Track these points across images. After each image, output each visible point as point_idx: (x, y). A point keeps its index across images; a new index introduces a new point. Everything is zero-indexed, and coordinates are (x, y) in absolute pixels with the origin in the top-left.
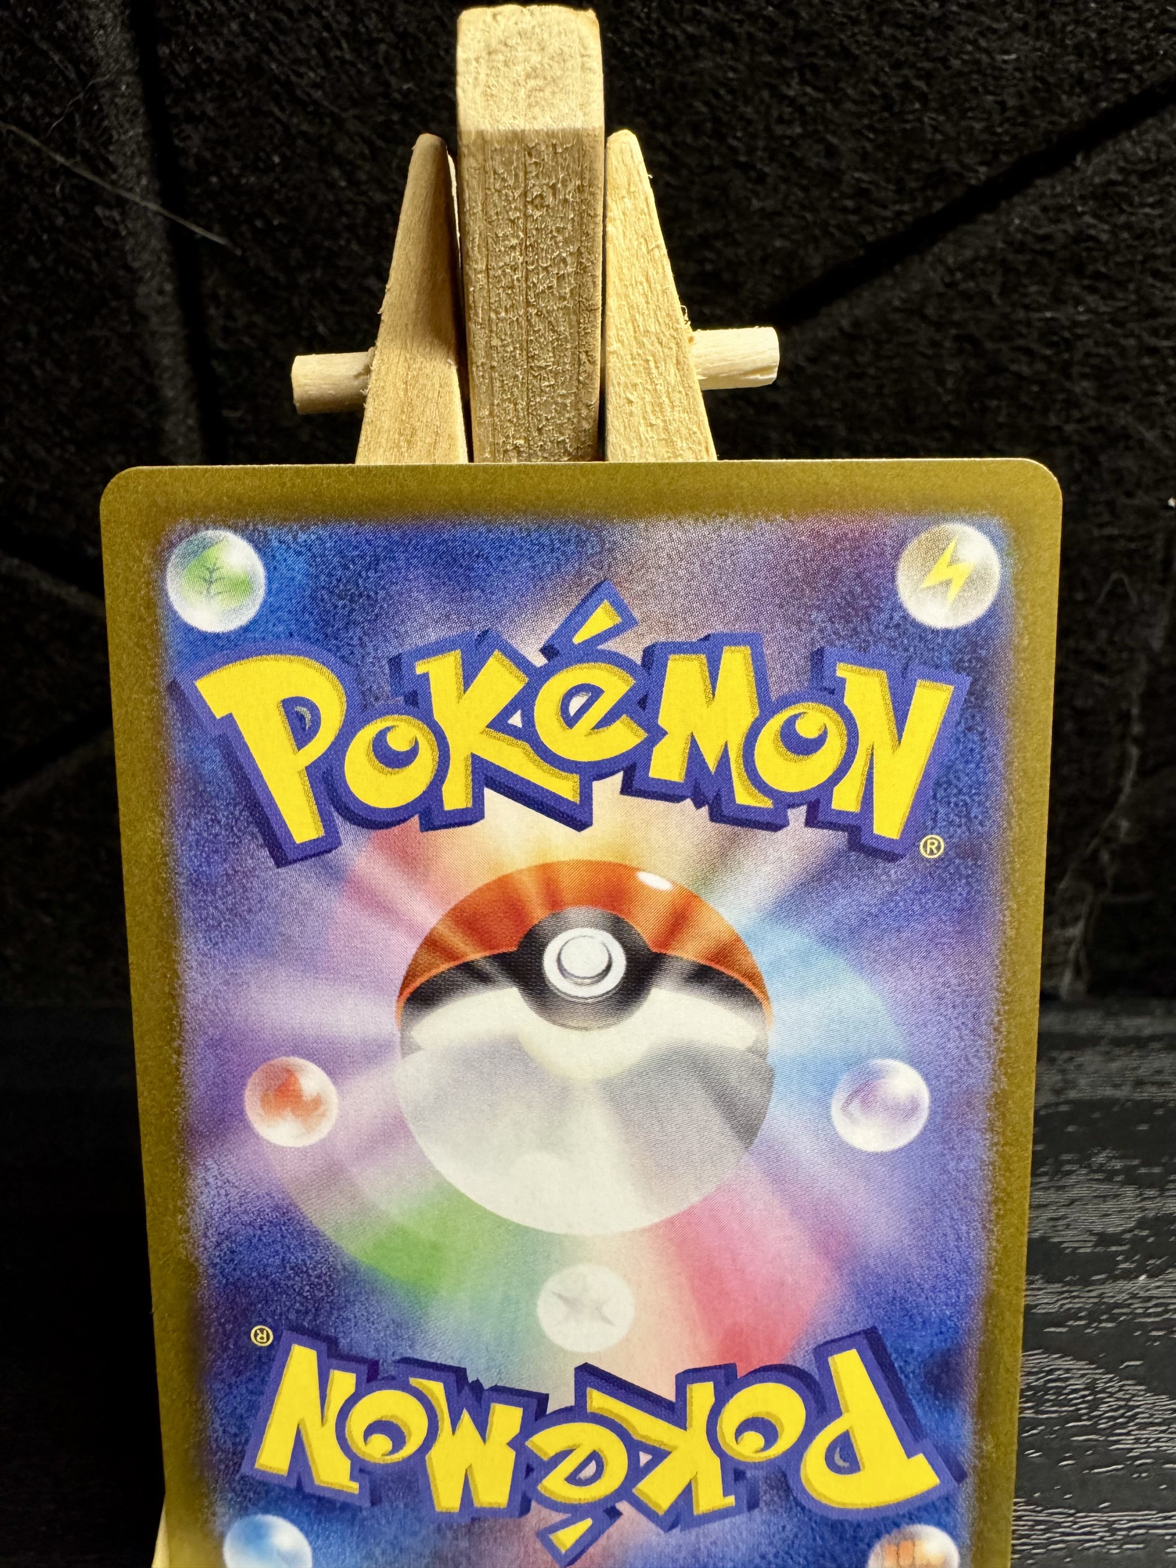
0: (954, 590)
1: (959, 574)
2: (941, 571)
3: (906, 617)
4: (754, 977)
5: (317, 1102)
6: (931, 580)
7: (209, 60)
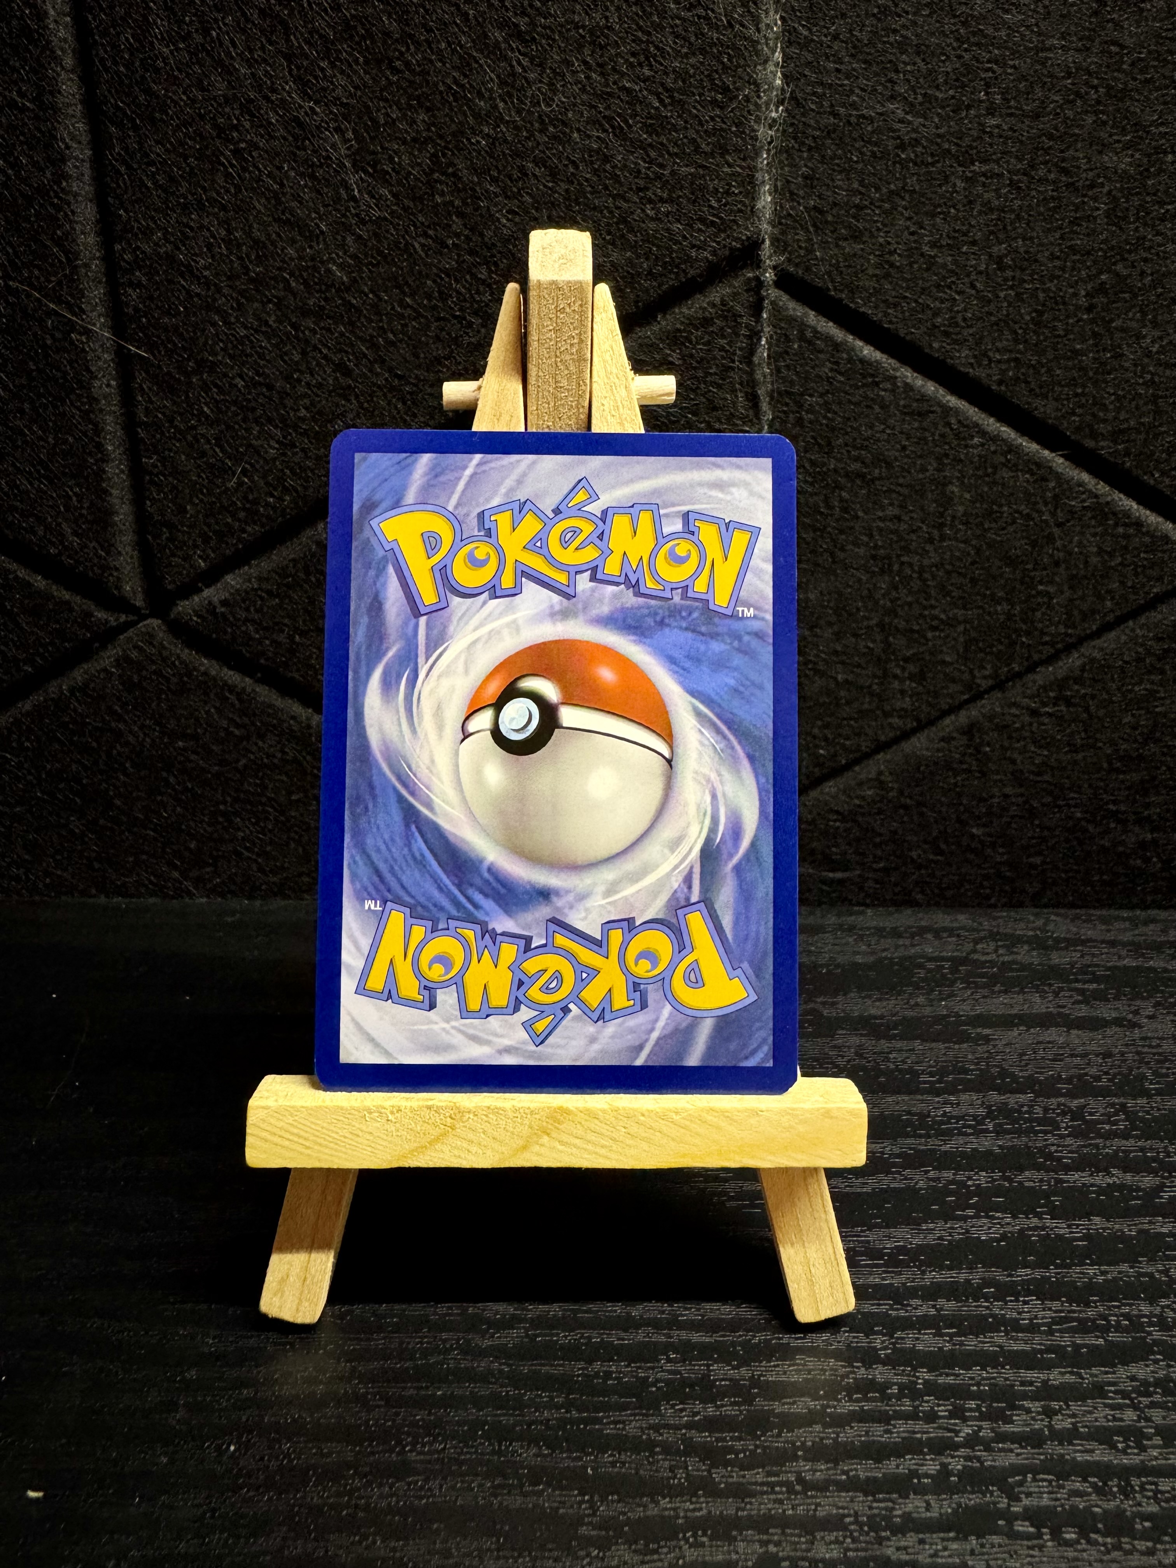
7: (143, 252)
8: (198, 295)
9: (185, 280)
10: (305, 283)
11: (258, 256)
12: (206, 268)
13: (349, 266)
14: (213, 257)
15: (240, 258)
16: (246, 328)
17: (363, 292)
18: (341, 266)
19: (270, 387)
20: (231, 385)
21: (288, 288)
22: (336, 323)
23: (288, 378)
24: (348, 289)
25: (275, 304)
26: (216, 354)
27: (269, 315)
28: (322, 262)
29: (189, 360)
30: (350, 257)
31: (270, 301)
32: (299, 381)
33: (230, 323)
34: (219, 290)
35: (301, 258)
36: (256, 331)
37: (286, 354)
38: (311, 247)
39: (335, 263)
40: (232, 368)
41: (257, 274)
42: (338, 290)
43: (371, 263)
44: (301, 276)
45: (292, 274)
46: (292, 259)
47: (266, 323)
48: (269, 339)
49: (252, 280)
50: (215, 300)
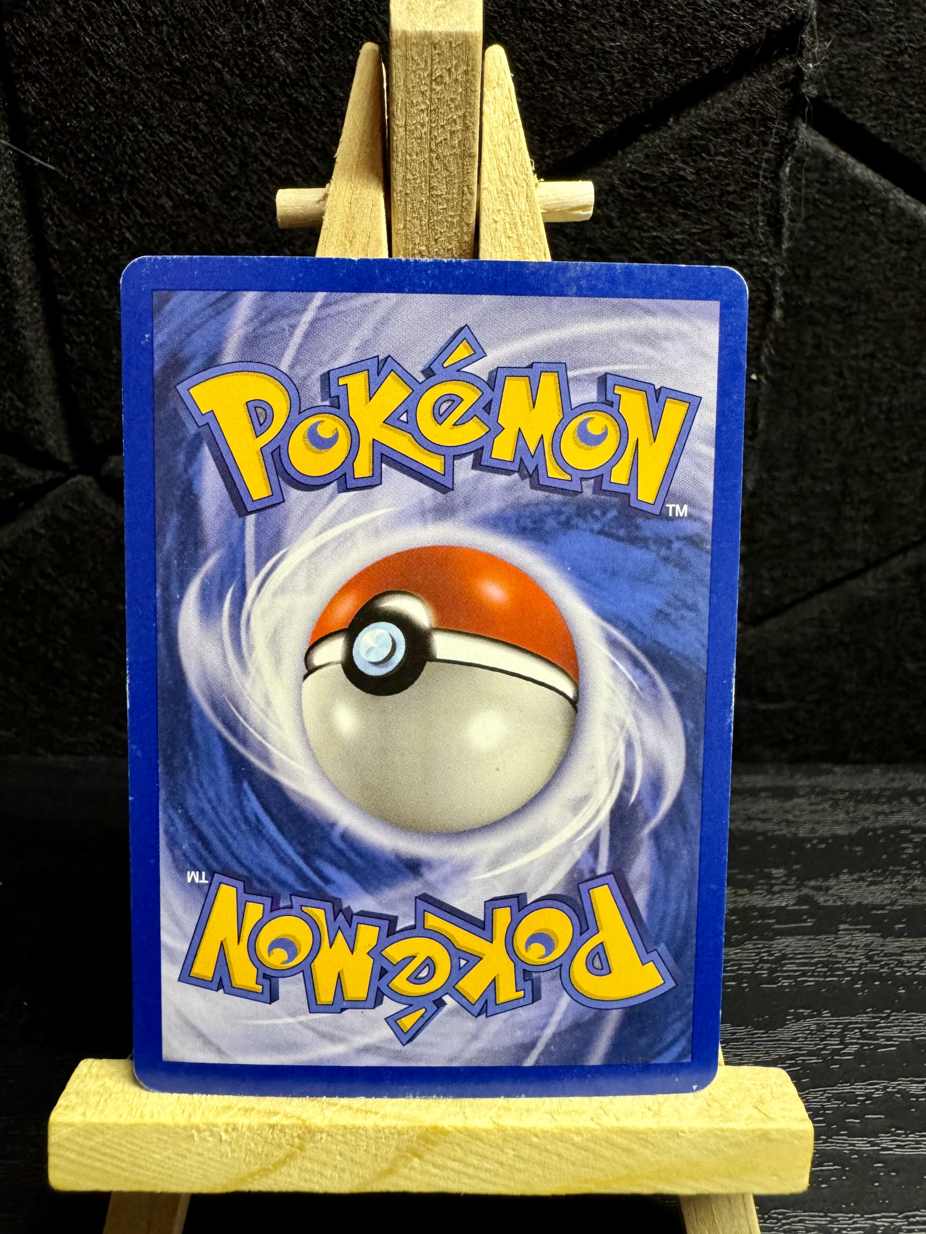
7: (39, 34)
8: (111, 90)
9: (95, 72)
10: (243, 76)
11: (182, 40)
12: (119, 55)
13: (297, 53)
14: (127, 40)
15: (161, 42)
16: (171, 133)
17: (311, 86)
18: (286, 54)
19: (203, 208)
20: (155, 204)
21: (221, 82)
22: (280, 128)
23: (223, 197)
24: (294, 84)
25: (206, 103)
26: (137, 167)
27: (199, 116)
28: (262, 48)
29: (104, 173)
30: (298, 41)
31: (198, 99)
32: (237, 199)
33: (151, 127)
34: (136, 83)
35: (237, 42)
36: (185, 138)
37: (221, 166)
38: (248, 27)
39: (278, 49)
40: (157, 183)
41: (183, 64)
42: (283, 84)
43: (322, 49)
44: (237, 65)
45: (224, 63)
46: (225, 44)
47: (196, 128)
48: (199, 148)
49: (177, 71)
50: (132, 97)
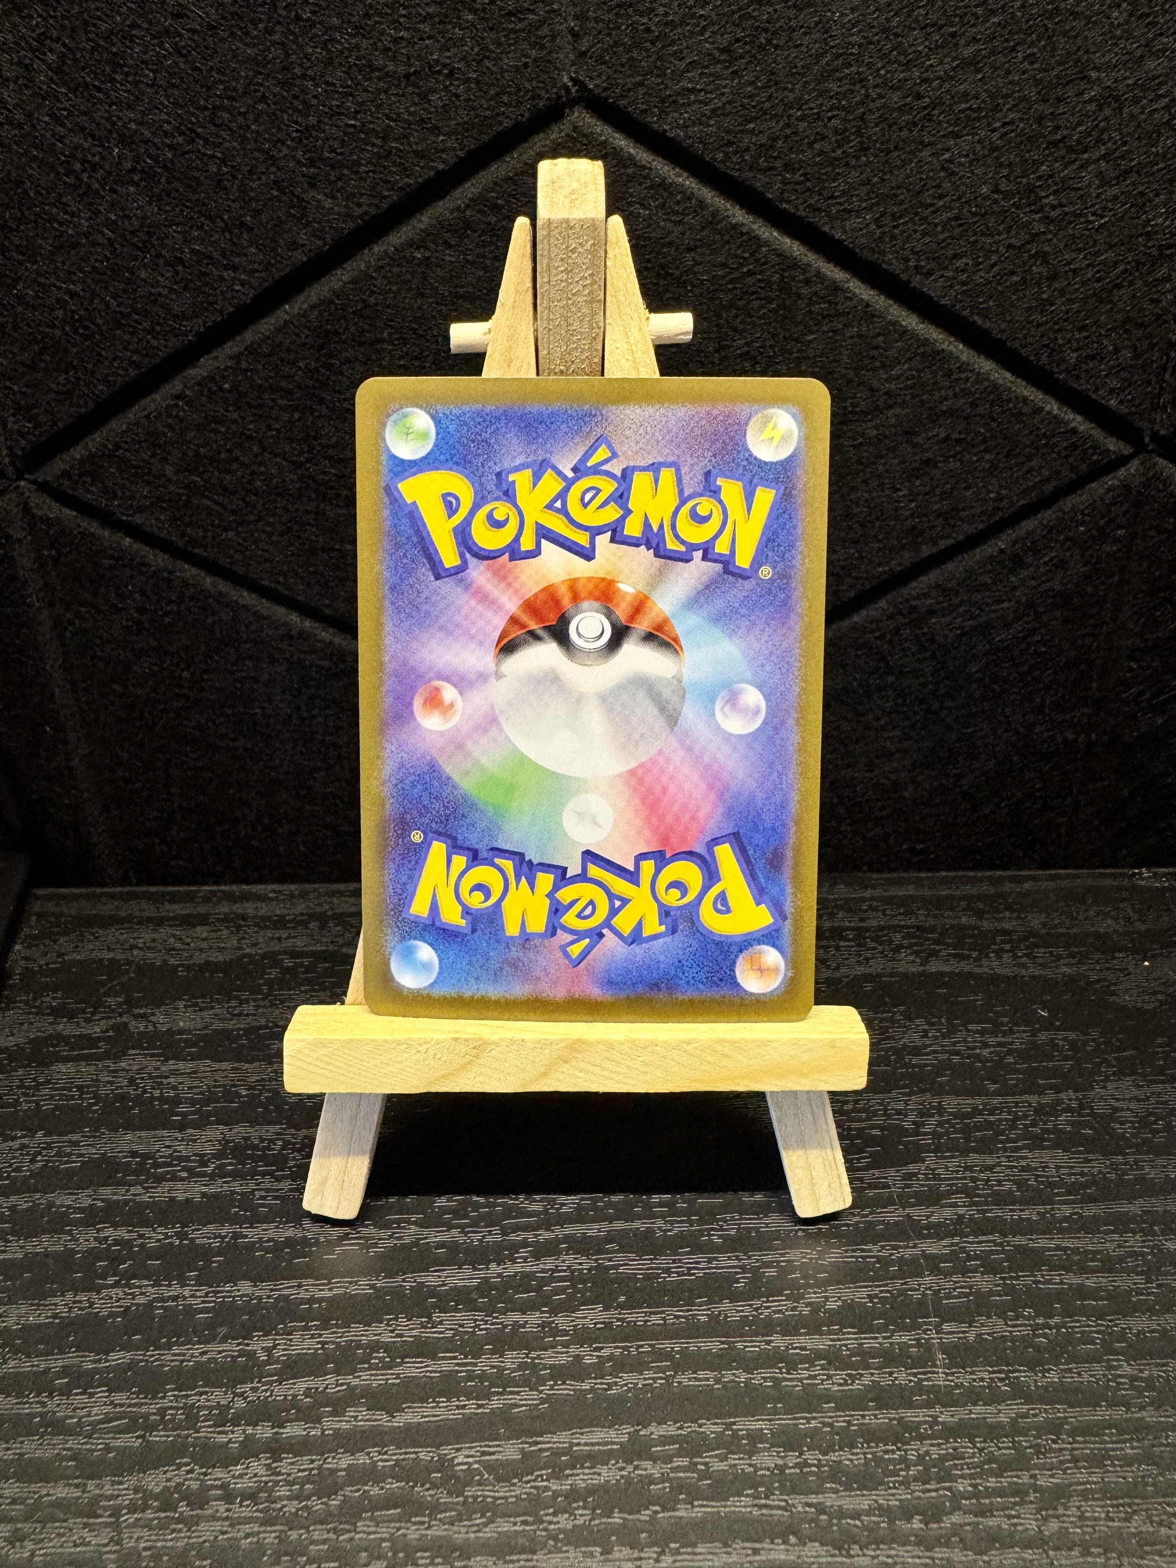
0: (775, 441)
1: (778, 434)
2: (768, 433)
3: (751, 455)
4: (676, 640)
5: (452, 705)
6: (762, 437)
